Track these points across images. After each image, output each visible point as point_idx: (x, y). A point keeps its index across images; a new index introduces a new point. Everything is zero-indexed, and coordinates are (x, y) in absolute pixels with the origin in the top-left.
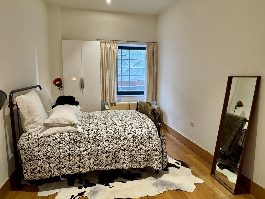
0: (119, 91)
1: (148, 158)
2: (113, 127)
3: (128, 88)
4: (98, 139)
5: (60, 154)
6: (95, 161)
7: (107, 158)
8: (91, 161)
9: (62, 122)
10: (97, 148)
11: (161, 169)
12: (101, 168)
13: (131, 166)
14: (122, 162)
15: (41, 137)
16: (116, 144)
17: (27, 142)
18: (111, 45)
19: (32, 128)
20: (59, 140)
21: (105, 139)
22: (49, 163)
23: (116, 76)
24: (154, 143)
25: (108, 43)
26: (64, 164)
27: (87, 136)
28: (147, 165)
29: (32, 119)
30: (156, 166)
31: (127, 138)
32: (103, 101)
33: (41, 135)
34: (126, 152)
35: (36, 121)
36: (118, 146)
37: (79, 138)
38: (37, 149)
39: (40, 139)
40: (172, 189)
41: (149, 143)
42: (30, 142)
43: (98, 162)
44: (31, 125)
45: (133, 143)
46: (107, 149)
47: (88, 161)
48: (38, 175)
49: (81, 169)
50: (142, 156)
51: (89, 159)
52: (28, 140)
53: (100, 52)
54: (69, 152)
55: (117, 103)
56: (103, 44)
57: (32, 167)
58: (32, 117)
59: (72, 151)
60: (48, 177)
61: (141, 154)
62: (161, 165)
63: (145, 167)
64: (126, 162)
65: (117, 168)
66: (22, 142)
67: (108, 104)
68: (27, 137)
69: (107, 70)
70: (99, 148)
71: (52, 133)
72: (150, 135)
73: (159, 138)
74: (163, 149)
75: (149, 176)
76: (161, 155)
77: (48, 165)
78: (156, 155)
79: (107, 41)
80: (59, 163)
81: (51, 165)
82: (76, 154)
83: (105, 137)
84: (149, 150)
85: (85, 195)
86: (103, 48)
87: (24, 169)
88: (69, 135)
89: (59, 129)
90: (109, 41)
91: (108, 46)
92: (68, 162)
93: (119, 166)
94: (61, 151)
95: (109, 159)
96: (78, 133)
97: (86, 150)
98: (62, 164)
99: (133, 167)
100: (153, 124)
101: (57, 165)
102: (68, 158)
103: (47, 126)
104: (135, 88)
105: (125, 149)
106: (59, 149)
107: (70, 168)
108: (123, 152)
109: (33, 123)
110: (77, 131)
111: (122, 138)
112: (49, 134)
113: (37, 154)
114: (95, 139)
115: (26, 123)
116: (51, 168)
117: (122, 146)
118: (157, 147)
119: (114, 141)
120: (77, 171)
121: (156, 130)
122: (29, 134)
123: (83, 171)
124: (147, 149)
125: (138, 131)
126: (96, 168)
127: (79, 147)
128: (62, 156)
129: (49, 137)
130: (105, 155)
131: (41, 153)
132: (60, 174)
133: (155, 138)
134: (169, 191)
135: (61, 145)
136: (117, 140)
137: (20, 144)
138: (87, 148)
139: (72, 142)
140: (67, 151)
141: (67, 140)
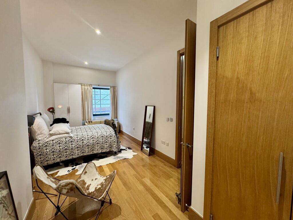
0: (94, 114)
1: (110, 146)
2: (91, 133)
3: (99, 112)
4: (83, 139)
5: (60, 149)
6: (81, 151)
7: (88, 148)
8: (79, 151)
9: (61, 132)
10: (82, 144)
11: (117, 151)
12: (85, 154)
13: (102, 151)
14: (96, 149)
15: (48, 141)
16: (93, 141)
17: (38, 145)
18: (88, 87)
19: (40, 137)
20: (59, 142)
21: (87, 139)
22: (53, 155)
23: (92, 105)
24: (113, 138)
25: (86, 86)
26: (63, 154)
27: (76, 138)
28: (110, 150)
29: (41, 132)
30: (115, 150)
31: (99, 137)
32: (84, 120)
33: (47, 140)
34: (98, 144)
35: (43, 133)
36: (94, 142)
37: (72, 140)
38: (45, 148)
39: (47, 143)
40: (122, 159)
41: (111, 139)
42: (40, 145)
43: (83, 151)
44: (40, 136)
45: (102, 139)
46: (88, 144)
47: (77, 151)
48: (46, 163)
49: (73, 156)
50: (107, 146)
51: (78, 150)
52: (39, 144)
53: (81, 91)
54: (66, 148)
55: (93, 121)
56: (83, 86)
57: (42, 159)
58: (41, 131)
59: (68, 147)
60: (53, 163)
61: (106, 145)
62: (117, 149)
63: (109, 151)
64: (99, 149)
65: (94, 153)
66: (34, 145)
67: (87, 122)
68: (38, 142)
69: (86, 101)
70: (84, 144)
71: (55, 138)
72: (111, 135)
73: (116, 136)
74: (118, 141)
75: (111, 156)
76: (117, 144)
77: (52, 156)
78: (114, 144)
79: (85, 85)
80: (60, 154)
81: (55, 156)
82: (70, 148)
83: (86, 138)
84: (111, 142)
85: (76, 169)
86: (83, 88)
87: (36, 161)
88: (66, 139)
89: (59, 136)
90: (87, 85)
91: (86, 87)
92: (65, 153)
93: (95, 152)
94: (61, 147)
95: (89, 149)
96: (71, 137)
97: (76, 146)
98: (62, 155)
99: (102, 152)
100: (113, 129)
101: (58, 156)
102: (65, 151)
103: (51, 135)
104: (104, 111)
105: (98, 143)
106: (60, 147)
107: (66, 156)
108: (97, 145)
109: (41, 134)
110: (70, 136)
111: (96, 137)
112: (53, 139)
113: (45, 151)
114: (81, 139)
115: (36, 135)
116: (54, 157)
117: (96, 141)
118: (115, 140)
119: (92, 139)
120: (71, 157)
121: (114, 132)
122: (39, 141)
123: (74, 157)
124: (110, 142)
125: (105, 133)
126: (82, 155)
127: (72, 145)
128: (61, 150)
129: (53, 141)
130: (87, 147)
131: (48, 150)
132: (60, 160)
133: (113, 136)
134: (121, 160)
135: (60, 145)
136: (94, 139)
137: (33, 146)
138: (76, 145)
139: (67, 142)
140: (64, 147)
141: (64, 141)
